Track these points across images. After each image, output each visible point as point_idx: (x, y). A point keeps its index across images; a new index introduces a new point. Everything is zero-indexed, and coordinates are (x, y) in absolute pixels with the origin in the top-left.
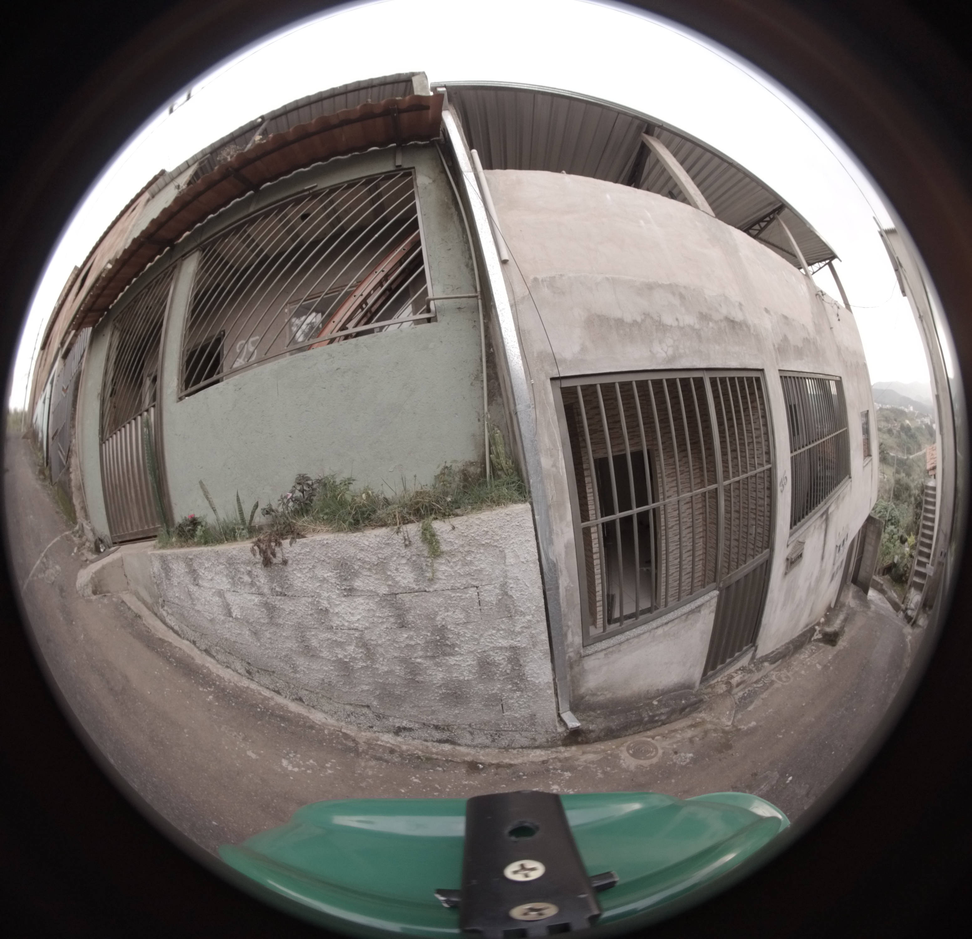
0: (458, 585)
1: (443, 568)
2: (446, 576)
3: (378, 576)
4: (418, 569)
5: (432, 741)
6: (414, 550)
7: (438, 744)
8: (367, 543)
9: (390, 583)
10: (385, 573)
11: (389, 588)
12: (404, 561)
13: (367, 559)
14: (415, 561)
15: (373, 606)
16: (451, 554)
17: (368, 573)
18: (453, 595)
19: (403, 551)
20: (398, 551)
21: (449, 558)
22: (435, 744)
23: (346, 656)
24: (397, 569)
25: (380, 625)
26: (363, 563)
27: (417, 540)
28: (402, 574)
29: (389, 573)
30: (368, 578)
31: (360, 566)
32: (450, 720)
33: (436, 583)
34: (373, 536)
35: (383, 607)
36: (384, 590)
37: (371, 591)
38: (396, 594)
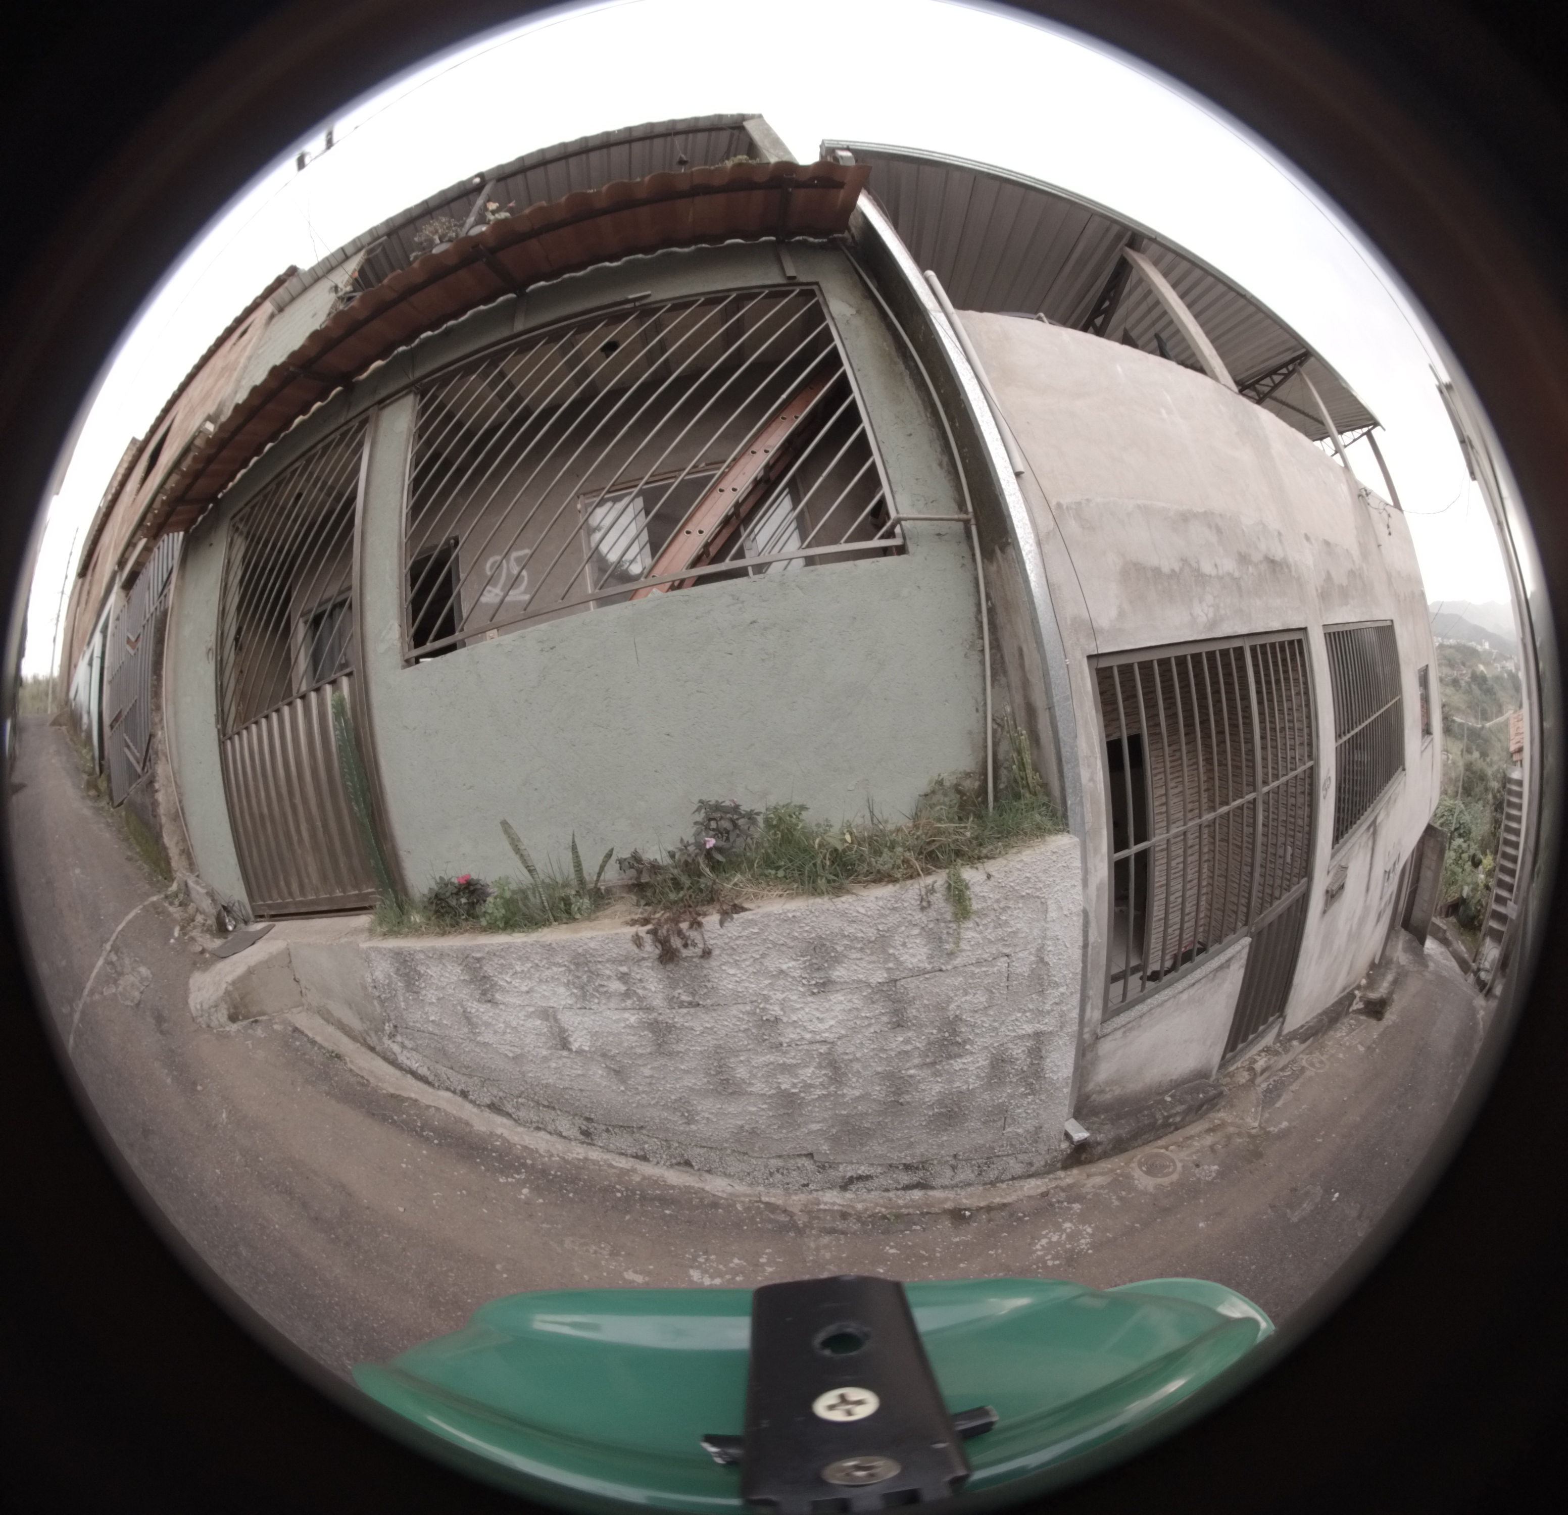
0: (986, 956)
1: (970, 934)
3: (874, 958)
6: (932, 913)
8: (862, 910)
9: (891, 965)
10: (884, 951)
11: (888, 973)
13: (860, 935)
14: (931, 929)
15: (857, 1001)
16: (982, 913)
17: (858, 955)
19: (919, 916)
20: (910, 918)
23: (794, 1085)
24: (904, 944)
25: (864, 1030)
26: (852, 941)
27: (938, 899)
28: (911, 951)
29: (891, 951)
30: (858, 962)
31: (846, 946)
33: (957, 957)
34: (872, 898)
35: (873, 1003)
36: (879, 977)
37: (861, 981)
38: (896, 981)
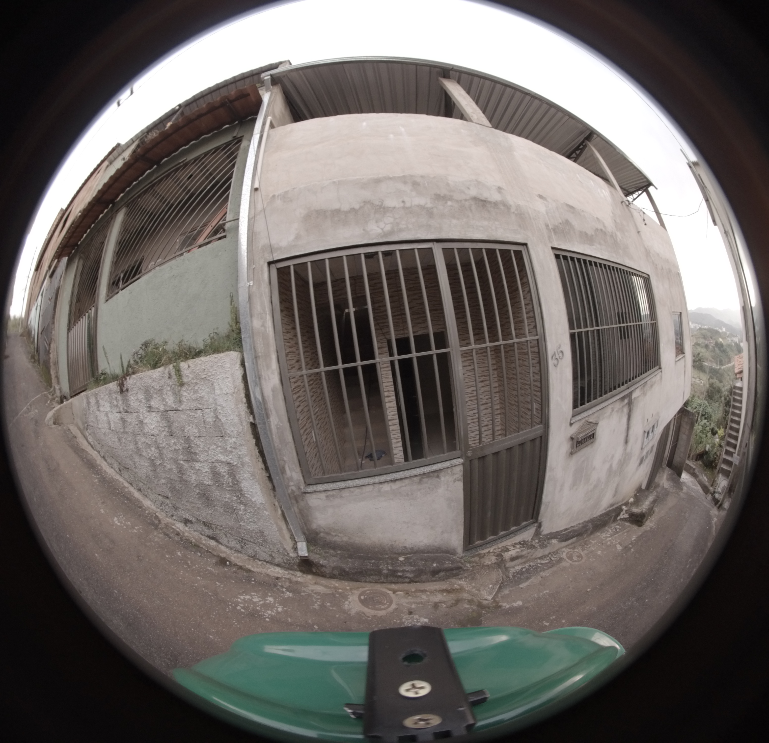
0: (192, 407)
1: (185, 394)
2: (187, 400)
4: (175, 394)
5: (205, 535)
6: (173, 381)
7: (208, 539)
9: (164, 403)
10: (162, 396)
11: (164, 407)
12: (169, 388)
14: (173, 389)
16: (188, 384)
17: (156, 396)
18: (191, 414)
20: (167, 382)
21: (187, 387)
22: (206, 538)
24: (166, 394)
27: (173, 373)
29: (164, 396)
30: (156, 399)
32: (209, 519)
33: (182, 404)
36: (162, 408)
38: (167, 411)
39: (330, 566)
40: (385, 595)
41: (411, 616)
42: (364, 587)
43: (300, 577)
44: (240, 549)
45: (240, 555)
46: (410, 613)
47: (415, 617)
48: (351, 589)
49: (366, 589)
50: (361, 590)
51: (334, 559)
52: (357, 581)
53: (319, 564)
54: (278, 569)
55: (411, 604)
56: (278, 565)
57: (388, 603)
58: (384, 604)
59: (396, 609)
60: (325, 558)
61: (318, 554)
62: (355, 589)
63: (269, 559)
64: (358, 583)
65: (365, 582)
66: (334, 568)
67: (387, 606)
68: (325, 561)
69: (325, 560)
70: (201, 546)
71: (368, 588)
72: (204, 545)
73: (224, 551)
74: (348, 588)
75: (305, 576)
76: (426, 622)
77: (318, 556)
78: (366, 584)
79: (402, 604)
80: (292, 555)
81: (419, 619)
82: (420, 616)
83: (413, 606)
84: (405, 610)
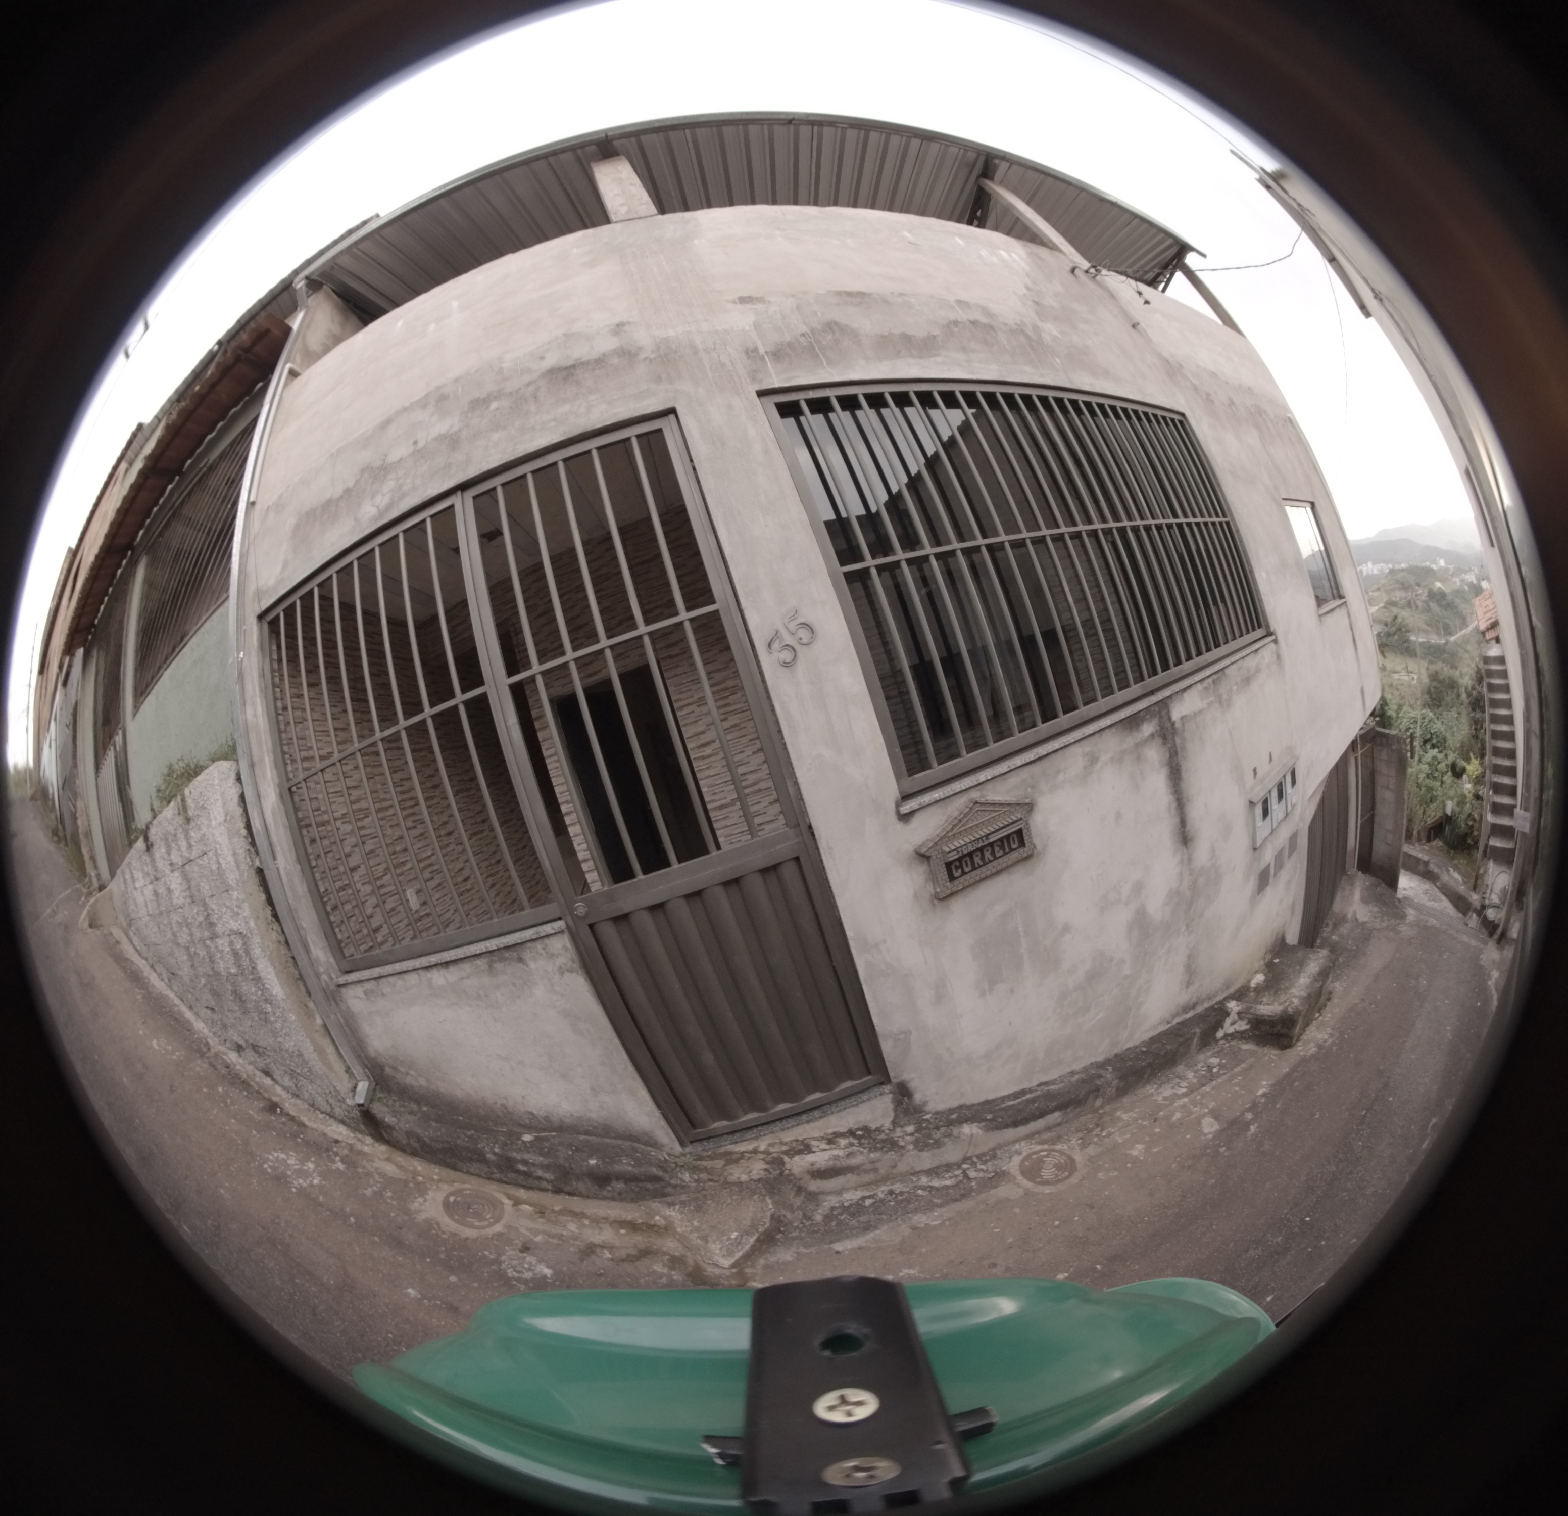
5: (259, 1070)
7: (263, 1075)
22: (261, 1074)
39: (400, 1128)
40: (495, 1205)
41: (521, 1255)
42: (463, 1183)
43: (368, 1145)
44: (297, 1092)
45: (298, 1101)
46: (525, 1249)
47: (528, 1259)
48: (440, 1181)
49: (468, 1186)
50: (457, 1186)
51: (410, 1118)
52: (455, 1168)
53: (384, 1122)
54: (342, 1129)
55: (537, 1232)
56: (342, 1122)
57: (491, 1220)
58: (483, 1219)
59: (500, 1235)
60: (394, 1113)
61: (387, 1106)
62: (446, 1182)
63: (329, 1110)
64: (458, 1173)
65: (469, 1173)
66: (409, 1134)
67: (486, 1223)
68: (394, 1119)
69: (395, 1116)
70: (252, 1083)
71: (470, 1185)
72: (256, 1083)
73: (279, 1094)
74: (436, 1177)
75: (377, 1145)
76: (545, 1277)
77: (386, 1109)
78: (471, 1178)
79: (517, 1229)
80: (349, 1102)
81: (535, 1266)
82: (540, 1261)
83: (539, 1239)
84: (518, 1243)
